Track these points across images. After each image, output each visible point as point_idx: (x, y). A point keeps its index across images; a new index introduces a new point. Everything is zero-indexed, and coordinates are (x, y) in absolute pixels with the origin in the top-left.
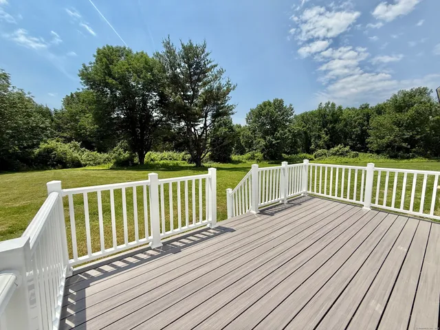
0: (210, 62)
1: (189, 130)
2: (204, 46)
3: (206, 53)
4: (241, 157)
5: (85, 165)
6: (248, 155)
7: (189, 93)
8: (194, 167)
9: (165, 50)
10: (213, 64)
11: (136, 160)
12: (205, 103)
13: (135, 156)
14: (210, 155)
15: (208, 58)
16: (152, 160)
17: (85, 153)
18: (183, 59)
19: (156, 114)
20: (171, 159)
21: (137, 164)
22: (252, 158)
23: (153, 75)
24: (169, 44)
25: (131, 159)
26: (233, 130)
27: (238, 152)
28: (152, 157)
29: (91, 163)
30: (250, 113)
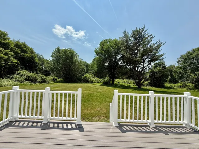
0: (147, 34)
1: (135, 69)
2: (144, 28)
3: (145, 31)
4: (173, 85)
5: (94, 83)
6: (180, 84)
7: (135, 52)
8: (137, 88)
9: (124, 35)
10: (149, 35)
11: (111, 82)
12: (143, 55)
13: (111, 81)
14: (149, 82)
15: (146, 33)
16: (119, 83)
17: (95, 78)
18: (133, 36)
19: (120, 63)
20: (127, 83)
21: (111, 84)
22: (184, 86)
23: (118, 47)
24: (126, 32)
25: (109, 82)
26: (166, 69)
27: (171, 82)
28: (119, 81)
29: (96, 82)
30: (180, 58)
